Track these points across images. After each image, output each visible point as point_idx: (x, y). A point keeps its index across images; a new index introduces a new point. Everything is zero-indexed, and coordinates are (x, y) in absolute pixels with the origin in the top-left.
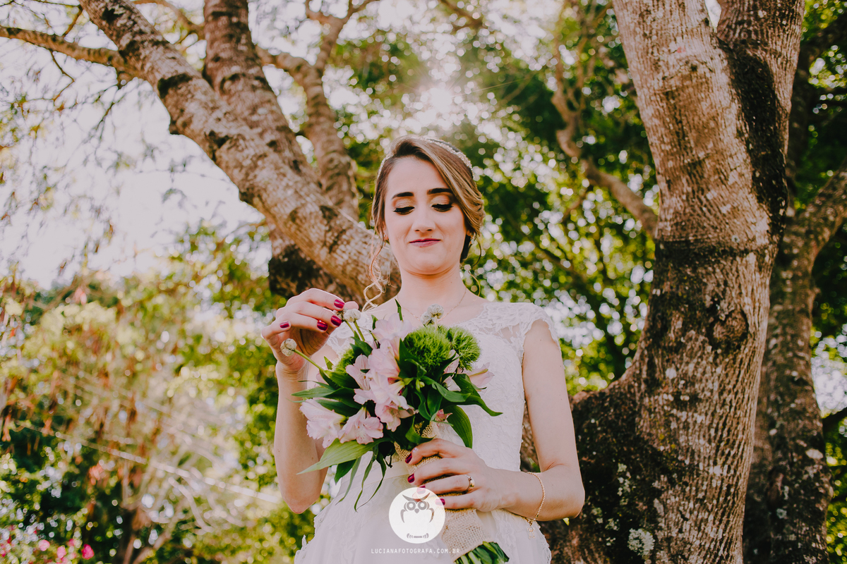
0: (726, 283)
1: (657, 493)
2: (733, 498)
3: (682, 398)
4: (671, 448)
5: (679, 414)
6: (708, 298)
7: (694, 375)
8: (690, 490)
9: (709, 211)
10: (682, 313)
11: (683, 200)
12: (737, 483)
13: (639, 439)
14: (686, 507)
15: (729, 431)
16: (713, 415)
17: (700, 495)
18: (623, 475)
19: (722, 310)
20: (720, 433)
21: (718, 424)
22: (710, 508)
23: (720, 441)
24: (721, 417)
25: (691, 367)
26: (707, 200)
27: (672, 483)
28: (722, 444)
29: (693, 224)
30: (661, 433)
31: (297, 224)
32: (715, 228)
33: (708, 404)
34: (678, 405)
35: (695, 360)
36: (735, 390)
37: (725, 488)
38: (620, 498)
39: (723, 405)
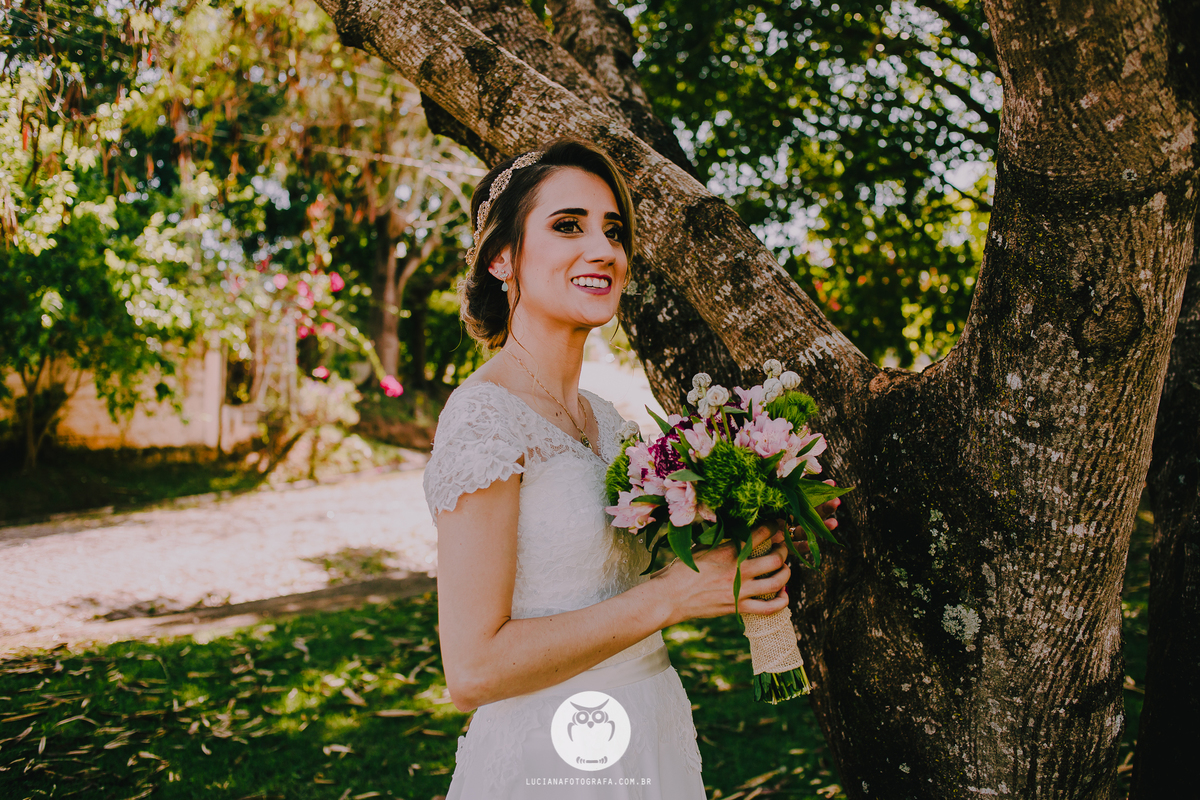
0: (1107, 252)
1: (988, 555)
2: (1104, 564)
3: (1028, 423)
4: (1009, 493)
5: (1024, 446)
6: (1076, 275)
7: (1048, 390)
8: (1036, 558)
9: (1083, 129)
10: (1034, 291)
11: (1036, 107)
12: (1110, 544)
13: (962, 474)
14: (1029, 579)
15: (1101, 476)
16: (1076, 451)
17: (1051, 565)
18: (938, 526)
19: (1098, 298)
20: (1086, 479)
21: (1084, 466)
22: (1065, 581)
23: (1086, 490)
24: (1090, 455)
25: (1045, 377)
26: (1080, 110)
27: (1009, 545)
28: (1089, 494)
29: (1053, 151)
30: (995, 470)
31: (434, 83)
32: (1092, 159)
33: (1069, 435)
34: (1023, 431)
35: (1052, 369)
36: (1115, 415)
37: (1090, 554)
38: (933, 559)
39: (1093, 438)
